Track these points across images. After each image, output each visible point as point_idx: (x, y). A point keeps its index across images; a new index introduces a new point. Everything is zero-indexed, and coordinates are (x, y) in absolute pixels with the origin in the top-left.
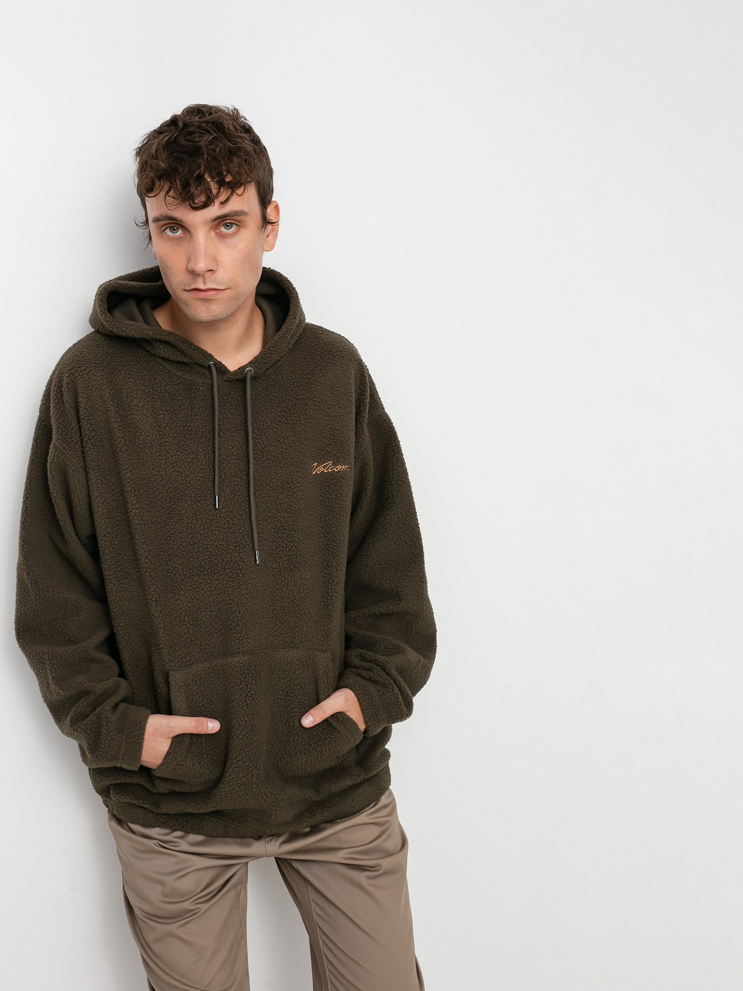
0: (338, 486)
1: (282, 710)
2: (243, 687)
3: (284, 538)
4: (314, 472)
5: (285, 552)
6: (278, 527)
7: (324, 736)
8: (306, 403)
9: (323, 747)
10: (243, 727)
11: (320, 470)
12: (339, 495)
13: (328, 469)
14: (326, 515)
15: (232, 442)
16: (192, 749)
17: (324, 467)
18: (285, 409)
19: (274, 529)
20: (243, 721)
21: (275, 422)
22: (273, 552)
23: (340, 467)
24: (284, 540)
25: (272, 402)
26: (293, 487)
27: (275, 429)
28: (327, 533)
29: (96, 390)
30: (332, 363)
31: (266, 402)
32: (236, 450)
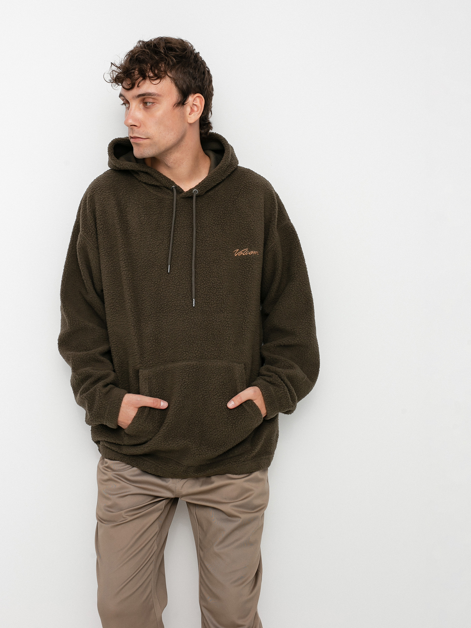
0: (251, 263)
1: (212, 397)
2: (180, 380)
3: (214, 293)
4: (236, 255)
5: (215, 302)
6: (210, 286)
7: (237, 414)
8: (231, 213)
9: (236, 421)
10: (178, 404)
11: (240, 254)
12: (251, 269)
13: (245, 253)
14: (243, 281)
15: (184, 234)
16: (150, 417)
17: (243, 252)
18: (218, 216)
19: (208, 287)
20: (178, 400)
21: (211, 223)
22: (207, 301)
23: (252, 252)
24: (214, 294)
25: (210, 211)
26: (220, 262)
27: (211, 228)
28: (243, 291)
29: (105, 201)
30: (250, 190)
31: (207, 211)
32: (186, 239)
